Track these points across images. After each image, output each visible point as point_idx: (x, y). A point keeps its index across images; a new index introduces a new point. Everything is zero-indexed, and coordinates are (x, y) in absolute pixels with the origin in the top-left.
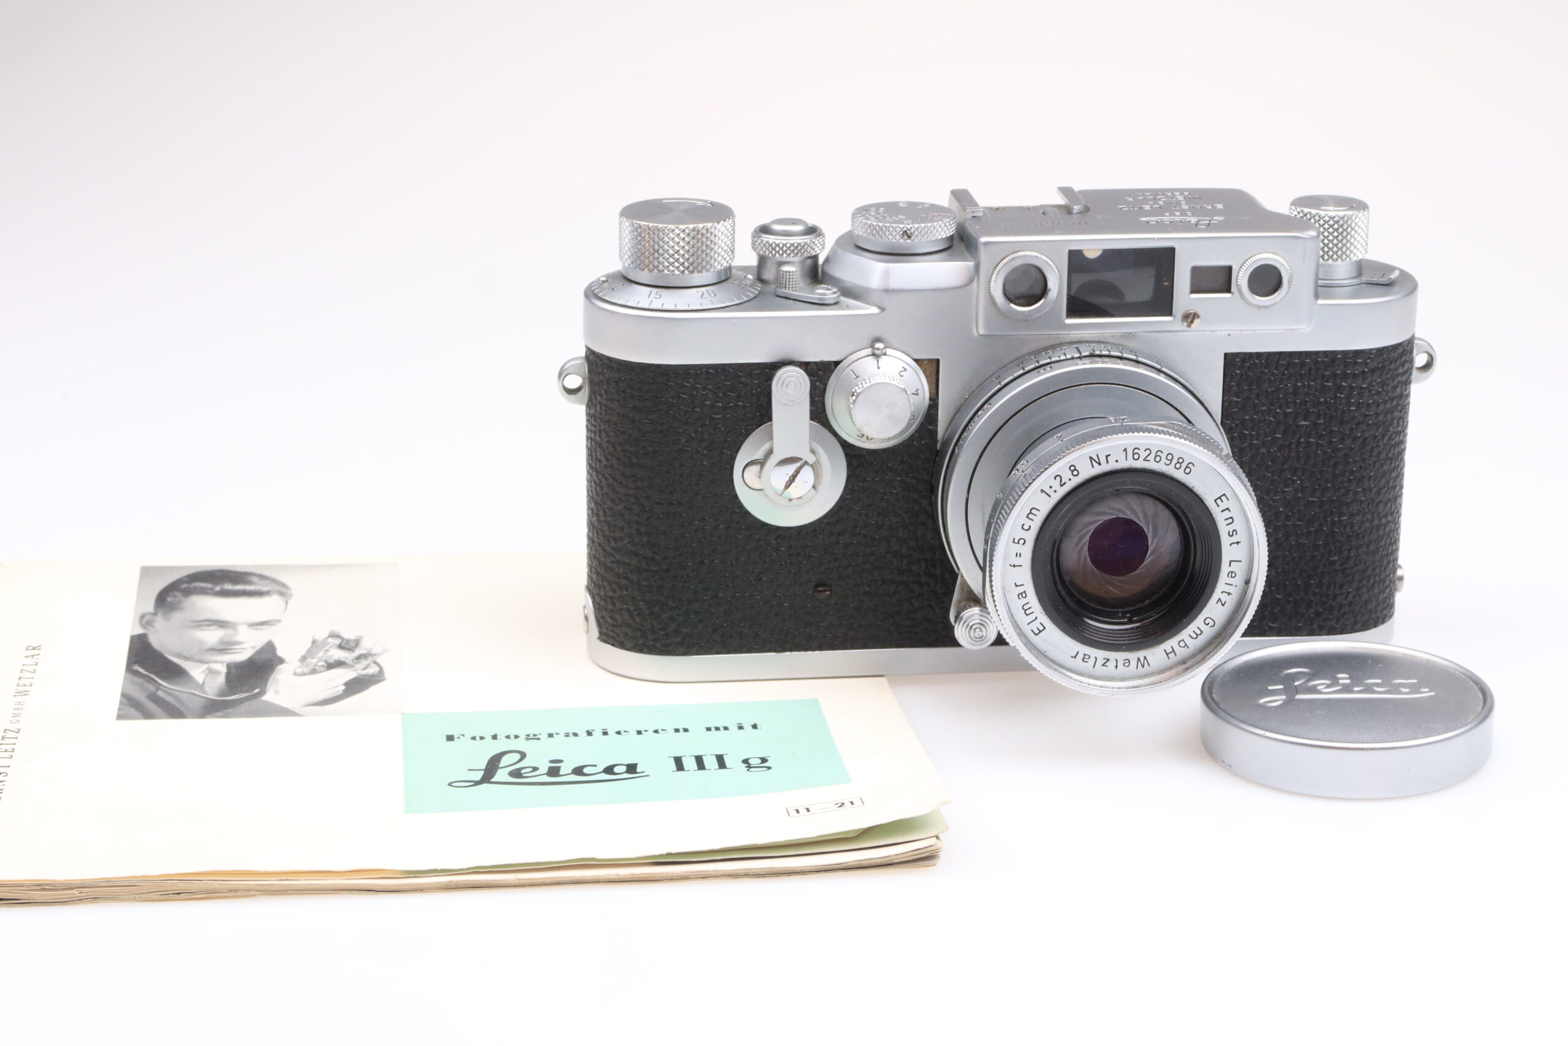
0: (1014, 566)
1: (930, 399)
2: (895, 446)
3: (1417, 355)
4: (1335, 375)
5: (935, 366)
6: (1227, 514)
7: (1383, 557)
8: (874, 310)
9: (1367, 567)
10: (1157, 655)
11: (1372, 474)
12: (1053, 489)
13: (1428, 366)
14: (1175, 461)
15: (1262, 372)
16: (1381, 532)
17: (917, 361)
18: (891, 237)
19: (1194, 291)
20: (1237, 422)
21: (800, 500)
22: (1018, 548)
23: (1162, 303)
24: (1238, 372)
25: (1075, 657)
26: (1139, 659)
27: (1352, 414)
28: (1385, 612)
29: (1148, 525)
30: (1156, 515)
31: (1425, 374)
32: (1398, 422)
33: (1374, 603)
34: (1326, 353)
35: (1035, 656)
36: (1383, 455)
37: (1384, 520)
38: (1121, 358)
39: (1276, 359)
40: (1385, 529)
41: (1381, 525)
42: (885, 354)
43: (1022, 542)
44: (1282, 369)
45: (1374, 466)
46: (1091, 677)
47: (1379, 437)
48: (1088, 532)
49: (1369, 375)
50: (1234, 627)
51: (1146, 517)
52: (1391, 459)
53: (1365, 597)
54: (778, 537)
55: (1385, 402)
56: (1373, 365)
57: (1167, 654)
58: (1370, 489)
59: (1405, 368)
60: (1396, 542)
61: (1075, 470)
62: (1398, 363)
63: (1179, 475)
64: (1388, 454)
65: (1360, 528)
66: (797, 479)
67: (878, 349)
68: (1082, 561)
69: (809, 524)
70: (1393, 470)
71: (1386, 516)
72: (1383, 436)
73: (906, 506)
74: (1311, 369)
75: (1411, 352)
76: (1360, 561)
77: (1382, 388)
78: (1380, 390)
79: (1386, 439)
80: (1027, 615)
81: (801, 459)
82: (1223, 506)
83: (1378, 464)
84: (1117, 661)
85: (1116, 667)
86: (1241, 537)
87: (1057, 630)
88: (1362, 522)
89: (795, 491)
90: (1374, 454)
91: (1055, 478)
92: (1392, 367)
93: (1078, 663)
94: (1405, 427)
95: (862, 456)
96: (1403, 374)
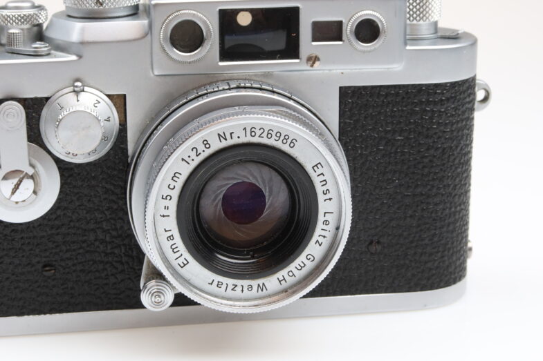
0: (164, 216)
1: (120, 124)
2: (96, 160)
3: (478, 90)
4: (421, 102)
5: (122, 100)
6: (322, 178)
7: (459, 234)
8: (74, 58)
9: (448, 242)
10: (272, 282)
11: (450, 174)
12: (191, 158)
13: (486, 99)
14: (282, 138)
15: (367, 100)
16: (457, 217)
17: (108, 96)
18: (88, 5)
19: (315, 39)
20: (351, 138)
21: (24, 203)
22: (166, 203)
23: (291, 50)
24: (350, 101)
25: (211, 284)
26: (259, 285)
27: (434, 131)
28: (461, 273)
29: (265, 186)
30: (271, 180)
31: (484, 105)
32: (467, 137)
33: (453, 267)
34: (414, 86)
35: (180, 283)
36: (457, 161)
37: (458, 208)
38: (261, 89)
39: (377, 92)
40: (459, 214)
41: (457, 212)
42: (83, 91)
43: (169, 198)
44: (382, 99)
45: (451, 169)
46: (223, 298)
47: (454, 148)
48: (222, 192)
49: (446, 102)
50: (328, 261)
51: (264, 181)
52: (463, 164)
53: (447, 263)
54: (13, 230)
55: (458, 122)
56: (448, 95)
57: (280, 281)
58: (449, 186)
59: (471, 98)
60: (467, 223)
61: (208, 143)
62: (466, 94)
63: (286, 148)
64: (460, 160)
65: (442, 213)
66: (20, 187)
67: (77, 87)
68: (217, 214)
69: (35, 220)
70: (464, 172)
71: (460, 205)
72: (457, 147)
73: (108, 205)
74: (403, 98)
75: (474, 88)
76: (443, 237)
77: (455, 111)
78: (454, 113)
79: (459, 149)
80: (175, 253)
81: (23, 172)
82: (319, 172)
83: (453, 168)
84: (242, 286)
85: (242, 291)
86: (332, 195)
87: (198, 263)
88: (444, 209)
89: (18, 196)
90: (451, 160)
91: (192, 150)
92: (462, 96)
93: (214, 288)
94: (471, 142)
95: (72, 169)
96: (469, 102)
